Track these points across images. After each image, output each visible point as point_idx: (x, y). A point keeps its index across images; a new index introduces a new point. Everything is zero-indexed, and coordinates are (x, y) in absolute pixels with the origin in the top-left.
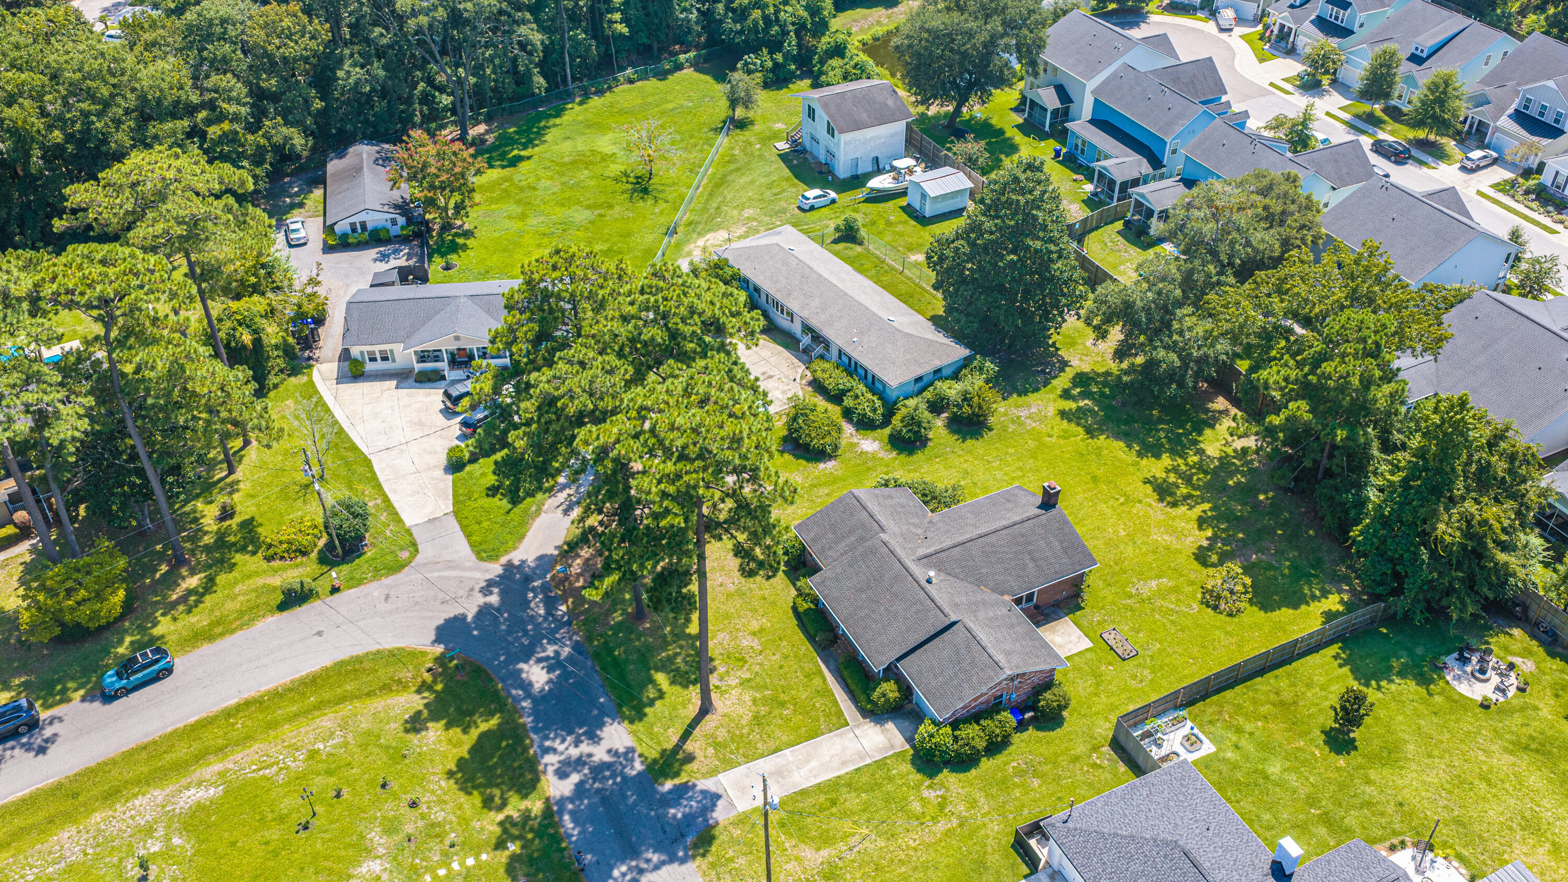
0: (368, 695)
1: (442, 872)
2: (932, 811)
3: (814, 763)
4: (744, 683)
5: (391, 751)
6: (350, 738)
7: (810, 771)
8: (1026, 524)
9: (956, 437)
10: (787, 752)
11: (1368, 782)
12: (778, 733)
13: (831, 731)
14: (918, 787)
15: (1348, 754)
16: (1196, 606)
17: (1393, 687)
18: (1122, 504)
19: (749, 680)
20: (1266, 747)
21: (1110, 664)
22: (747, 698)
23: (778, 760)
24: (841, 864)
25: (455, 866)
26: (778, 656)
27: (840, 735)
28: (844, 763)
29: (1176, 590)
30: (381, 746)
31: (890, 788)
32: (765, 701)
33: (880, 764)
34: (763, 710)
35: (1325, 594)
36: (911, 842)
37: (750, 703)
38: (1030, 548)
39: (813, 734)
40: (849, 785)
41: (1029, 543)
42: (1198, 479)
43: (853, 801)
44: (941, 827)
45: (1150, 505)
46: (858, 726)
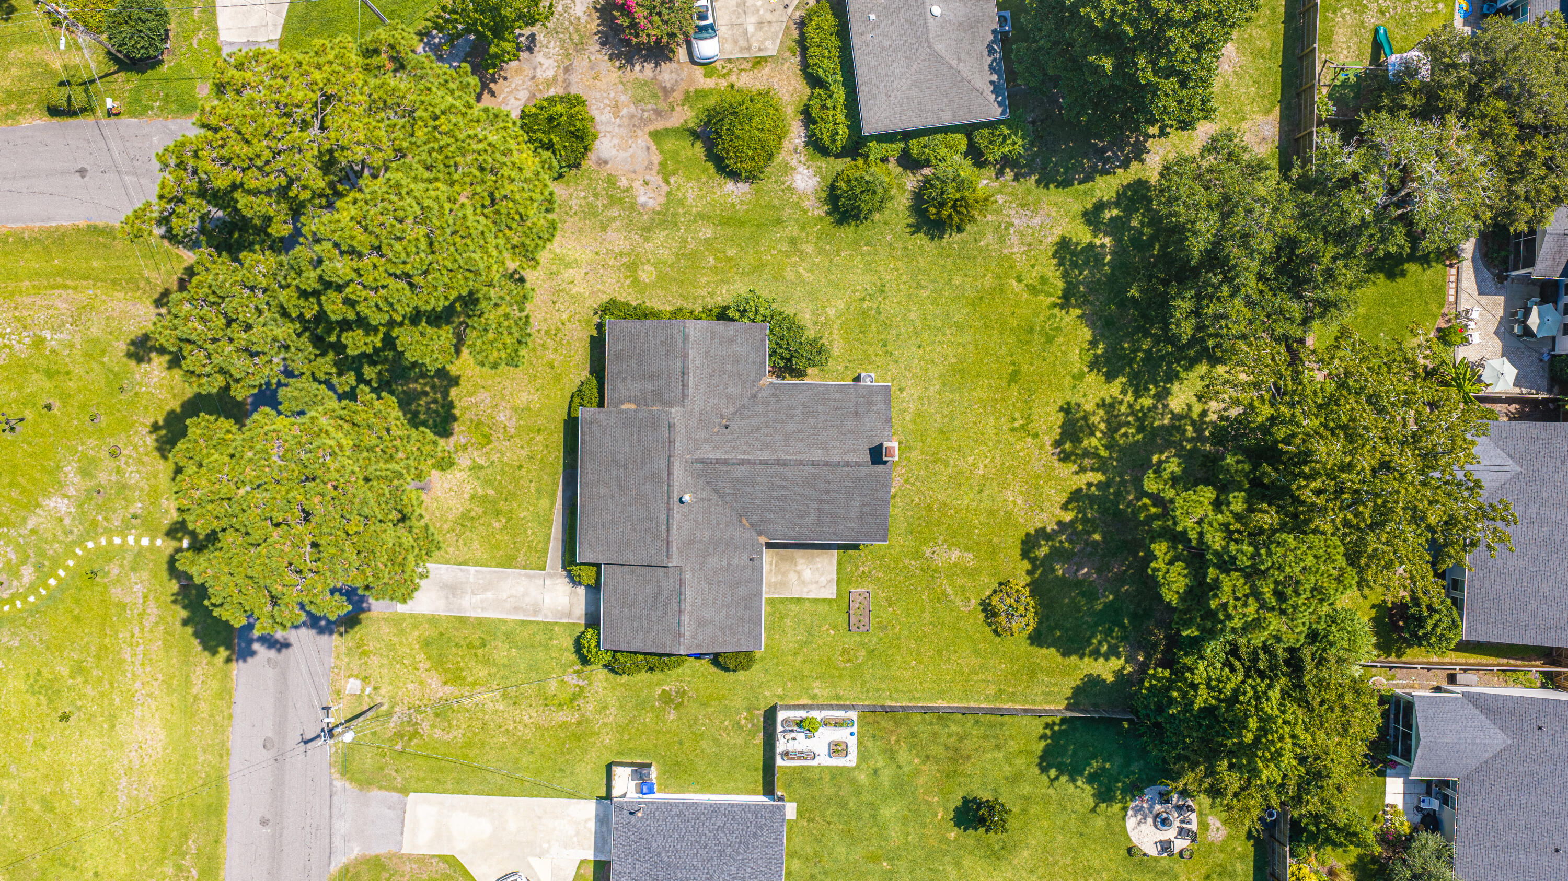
0: (115, 282)
1: (117, 540)
2: (564, 696)
3: (489, 595)
4: (476, 468)
5: (111, 377)
6: (77, 340)
7: (482, 601)
8: (839, 470)
9: (911, 220)
10: (472, 569)
11: (958, 865)
12: (475, 545)
13: (524, 568)
14: (564, 668)
15: (965, 830)
16: (974, 602)
17: (1071, 788)
18: (1013, 430)
19: (481, 467)
20: (901, 787)
21: (834, 627)
22: (468, 490)
23: (460, 574)
24: (455, 706)
25: (131, 540)
26: (524, 453)
27: (530, 577)
28: (516, 609)
29: (971, 573)
30: (103, 364)
31: (541, 655)
32: (483, 500)
33: (548, 627)
34: (477, 510)
35: (1113, 652)
36: (526, 718)
37: (467, 496)
38: (825, 497)
39: (508, 562)
40: (507, 635)
41: (827, 492)
42: (1125, 435)
43: (501, 652)
44: (560, 717)
45: (1041, 447)
46: (551, 576)
